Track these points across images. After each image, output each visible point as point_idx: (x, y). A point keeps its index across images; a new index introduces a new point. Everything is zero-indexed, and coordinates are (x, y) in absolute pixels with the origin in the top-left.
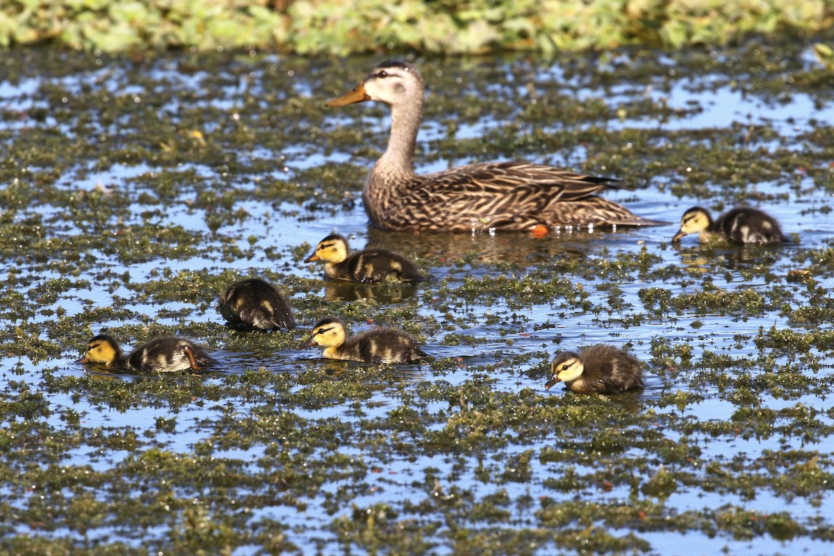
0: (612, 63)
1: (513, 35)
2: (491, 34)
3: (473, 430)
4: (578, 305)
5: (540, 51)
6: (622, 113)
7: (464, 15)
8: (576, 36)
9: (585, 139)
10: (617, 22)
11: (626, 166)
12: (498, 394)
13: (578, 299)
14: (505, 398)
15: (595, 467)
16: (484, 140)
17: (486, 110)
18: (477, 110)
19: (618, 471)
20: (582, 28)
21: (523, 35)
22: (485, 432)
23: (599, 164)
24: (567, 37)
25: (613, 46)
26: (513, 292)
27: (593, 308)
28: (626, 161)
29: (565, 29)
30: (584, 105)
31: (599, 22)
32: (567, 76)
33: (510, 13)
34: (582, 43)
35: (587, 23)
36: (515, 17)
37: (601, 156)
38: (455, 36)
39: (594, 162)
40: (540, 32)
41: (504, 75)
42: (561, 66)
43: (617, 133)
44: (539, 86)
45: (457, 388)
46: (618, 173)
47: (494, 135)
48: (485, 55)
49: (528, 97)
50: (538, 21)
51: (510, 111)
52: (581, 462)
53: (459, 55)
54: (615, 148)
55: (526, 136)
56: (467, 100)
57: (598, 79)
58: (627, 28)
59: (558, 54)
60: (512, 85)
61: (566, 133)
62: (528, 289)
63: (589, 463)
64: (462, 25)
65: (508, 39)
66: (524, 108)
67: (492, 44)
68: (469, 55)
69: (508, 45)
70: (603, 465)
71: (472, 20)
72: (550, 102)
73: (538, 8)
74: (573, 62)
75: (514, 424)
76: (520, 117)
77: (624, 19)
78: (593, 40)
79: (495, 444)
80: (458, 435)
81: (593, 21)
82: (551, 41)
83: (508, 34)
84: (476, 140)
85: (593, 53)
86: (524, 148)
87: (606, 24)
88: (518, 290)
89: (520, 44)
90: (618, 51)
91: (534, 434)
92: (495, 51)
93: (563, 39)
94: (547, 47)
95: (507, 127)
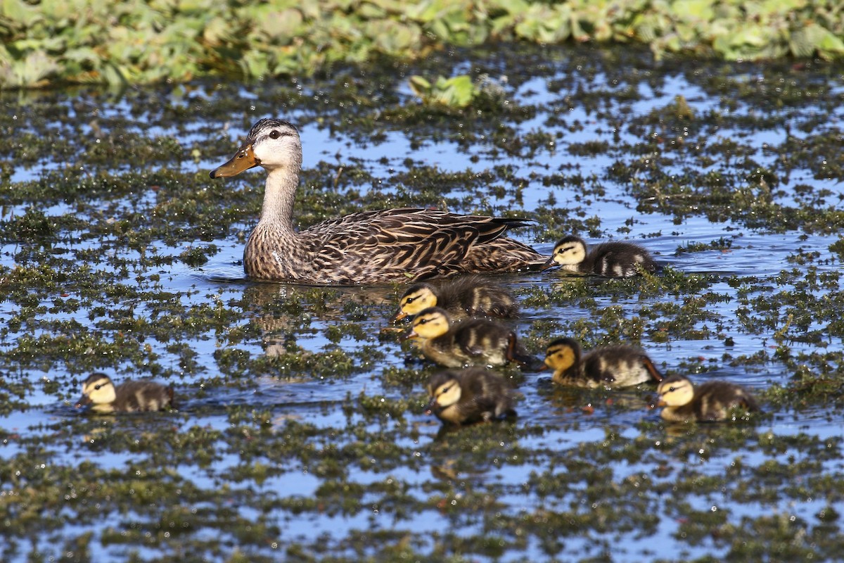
0: (186, 98)
1: (76, 66)
2: (51, 65)
3: (25, 509)
4: (145, 368)
5: (106, 84)
6: (196, 153)
7: (20, 45)
8: (146, 67)
9: (154, 182)
10: (192, 51)
11: (201, 212)
12: (54, 469)
13: (146, 362)
14: (63, 474)
15: (162, 550)
16: (42, 184)
17: (45, 151)
18: (35, 150)
19: (188, 555)
20: (152, 59)
21: (87, 66)
22: (40, 511)
23: (170, 211)
24: (135, 69)
25: (188, 79)
26: (74, 354)
27: (163, 371)
28: (201, 207)
29: (134, 60)
30: (154, 144)
31: (172, 52)
32: (136, 113)
33: (72, 42)
34: (153, 75)
35: (158, 53)
36: (77, 47)
37: (174, 200)
38: (11, 68)
39: (165, 207)
40: (105, 63)
41: (66, 111)
42: (129, 101)
43: (191, 175)
44: (104, 123)
45: (8, 462)
46: (192, 220)
47: (53, 178)
48: (44, 88)
49: (91, 136)
50: (105, 50)
51: (72, 152)
52: (146, 544)
53: (16, 89)
54: (189, 192)
55: (89, 179)
56: (23, 139)
57: (170, 115)
58: (203, 58)
59: (125, 87)
60: (73, 123)
61: (133, 176)
62: (90, 350)
63: (155, 545)
64: (18, 55)
65: (70, 71)
66: (88, 148)
67: (52, 76)
68: (26, 89)
69: (70, 78)
70: (171, 547)
71: (31, 50)
72: (116, 142)
73: (104, 36)
74: (143, 97)
75: (72, 503)
76: (83, 158)
77: (199, 48)
78: (165, 72)
79: (50, 526)
80: (10, 515)
81: (166, 51)
82: (118, 73)
83: (70, 65)
84: (33, 183)
85: (165, 86)
86: (87, 192)
87: (179, 55)
88: (79, 352)
89: (83, 77)
90: (192, 84)
91: (94, 514)
92: (55, 84)
93: (131, 71)
94: (114, 80)
95: (69, 169)
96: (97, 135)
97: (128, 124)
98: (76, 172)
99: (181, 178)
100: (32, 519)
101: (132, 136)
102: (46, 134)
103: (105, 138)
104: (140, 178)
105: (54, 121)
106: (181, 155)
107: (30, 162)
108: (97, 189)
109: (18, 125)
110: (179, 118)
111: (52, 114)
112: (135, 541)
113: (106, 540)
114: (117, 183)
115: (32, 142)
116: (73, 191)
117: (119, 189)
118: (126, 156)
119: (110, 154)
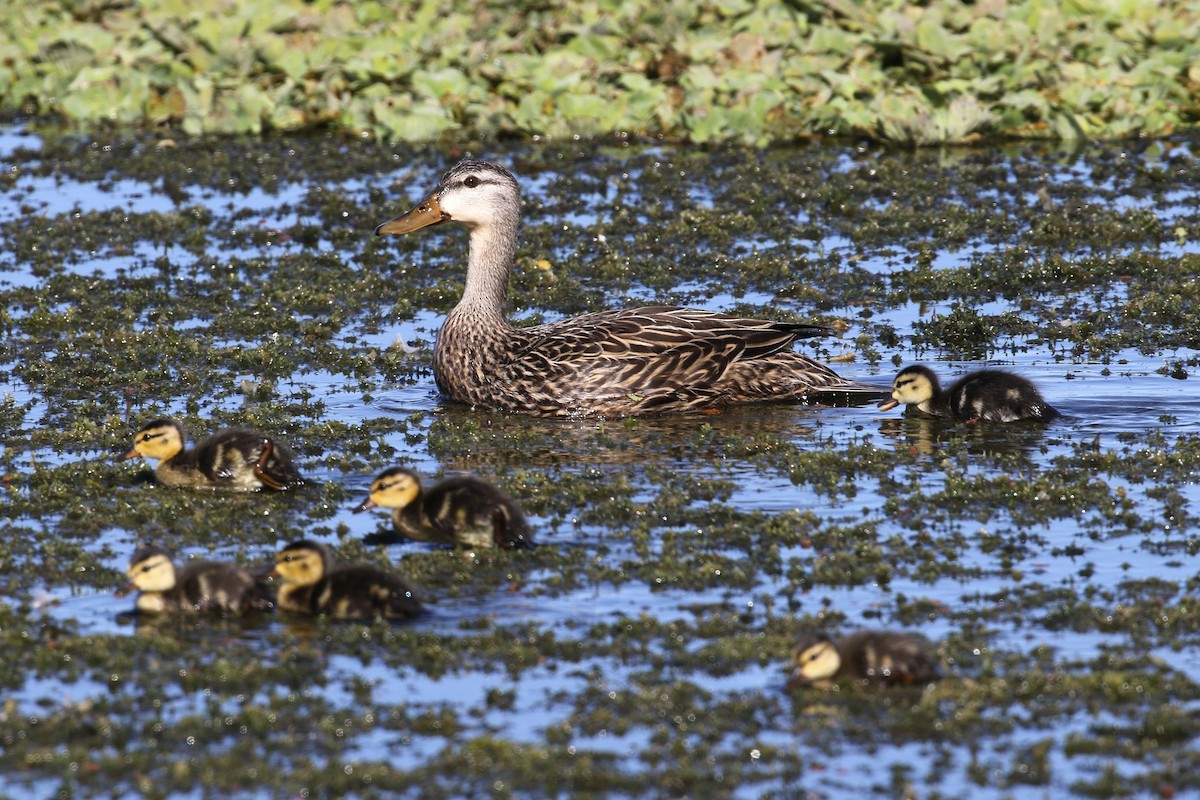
0: (1165, 158)
1: (1017, 115)
2: (983, 114)
3: (960, 707)
4: (1118, 520)
5: (1057, 139)
6: (1181, 232)
7: (942, 87)
8: (1110, 117)
9: (1125, 270)
10: (1173, 95)
11: (1188, 312)
12: (998, 654)
13: (1118, 511)
15: (1148, 763)
16: (974, 271)
17: (976, 228)
18: (964, 227)
19: (1182, 770)
20: (1120, 106)
21: (1031, 115)
22: (980, 710)
23: (1147, 309)
24: (1095, 119)
25: (1167, 133)
26: (1021, 500)
27: (1142, 524)
28: (1189, 304)
29: (1095, 108)
30: (1123, 220)
31: (1146, 95)
32: (1098, 177)
33: (1011, 83)
34: (1120, 128)
35: (1127, 99)
36: (1018, 89)
37: (1151, 295)
38: (929, 117)
39: (1140, 305)
40: (1055, 110)
41: (1003, 175)
42: (1088, 161)
43: (1175, 261)
44: (1054, 192)
45: (938, 645)
46: (1177, 322)
47: (988, 265)
48: (975, 145)
49: (1038, 208)
50: (1056, 93)
51: (1013, 229)
52: (1126, 755)
53: (935, 146)
54: (1172, 285)
55: (1037, 266)
56: (947, 212)
57: (1144, 180)
58: (1187, 105)
59: (1083, 143)
60: (1013, 191)
61: (1097, 262)
62: (1043, 495)
63: (1138, 758)
64: (939, 100)
65: (1008, 122)
66: (1034, 225)
67: (984, 128)
68: (950, 146)
69: (1009, 131)
70: (1160, 760)
71: (957, 93)
72: (1072, 216)
73: (1054, 74)
74: (1106, 156)
75: (1024, 699)
76: (1027, 237)
77: (1183, 92)
78: (1137, 123)
80: (940, 715)
81: (1137, 95)
82: (1074, 123)
83: (1008, 113)
84: (962, 271)
85: (1137, 142)
86: (1033, 282)
87: (1155, 101)
88: (1028, 497)
89: (1026, 129)
90: (1172, 140)
92: (989, 138)
93: (1090, 122)
94: (1068, 133)
95: (1009, 253)
96: (1046, 207)
97: (1086, 193)
98: (1019, 257)
99: (1160, 265)
100: (971, 721)
101: (1094, 208)
102: (978, 205)
103: (1059, 210)
104: (1106, 265)
105: (987, 188)
106: (1159, 234)
107: (957, 242)
108: (1047, 279)
109: (940, 194)
110: (1156, 184)
111: (986, 179)
112: (1112, 751)
113: (1072, 749)
114: (1074, 271)
115: (960, 216)
116: (1015, 282)
117: (1077, 280)
118: (1086, 236)
119: (1064, 232)
